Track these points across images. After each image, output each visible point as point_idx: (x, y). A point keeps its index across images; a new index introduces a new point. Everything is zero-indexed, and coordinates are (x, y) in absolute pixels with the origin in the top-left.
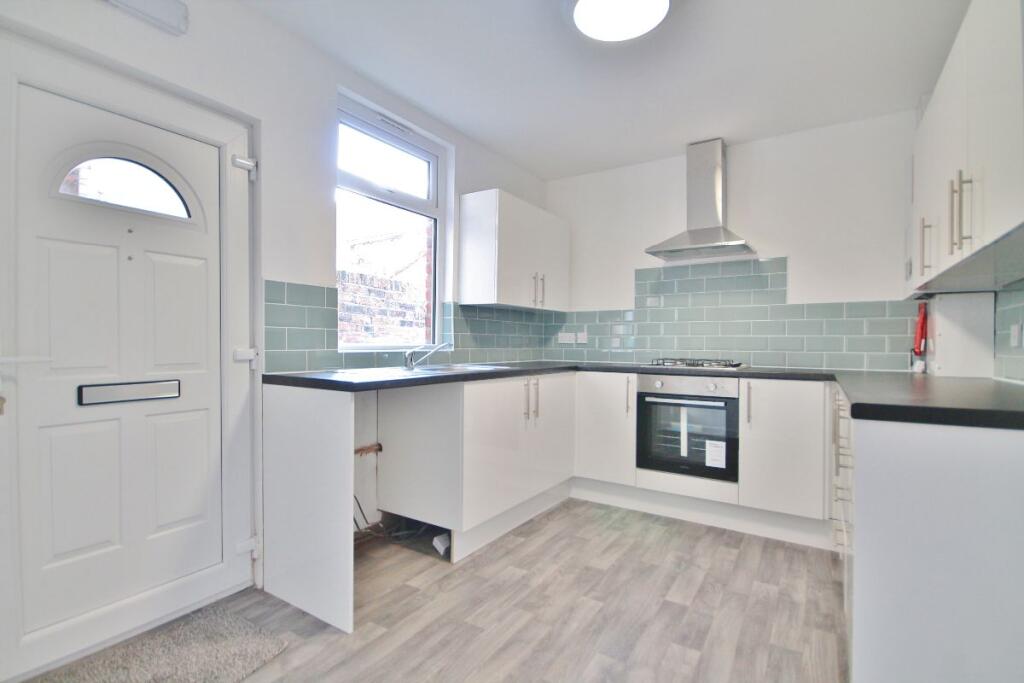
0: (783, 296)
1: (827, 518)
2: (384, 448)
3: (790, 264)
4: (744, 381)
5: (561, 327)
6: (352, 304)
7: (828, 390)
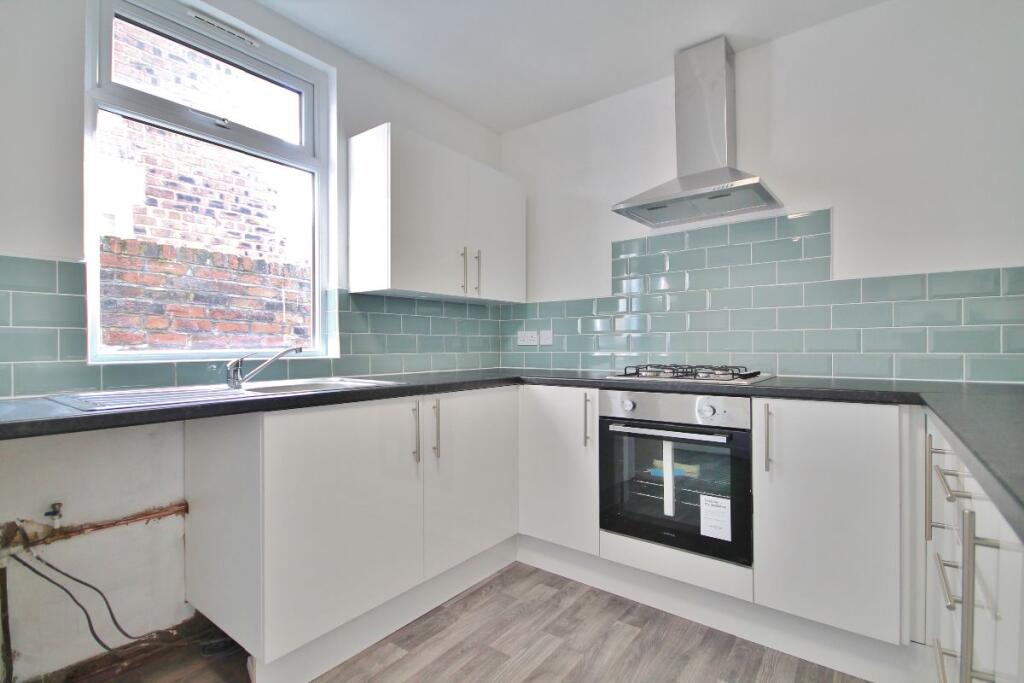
0: (826, 265)
1: (906, 642)
2: (190, 508)
3: (836, 222)
4: (759, 403)
5: (521, 323)
6: (275, 300)
7: (906, 417)
